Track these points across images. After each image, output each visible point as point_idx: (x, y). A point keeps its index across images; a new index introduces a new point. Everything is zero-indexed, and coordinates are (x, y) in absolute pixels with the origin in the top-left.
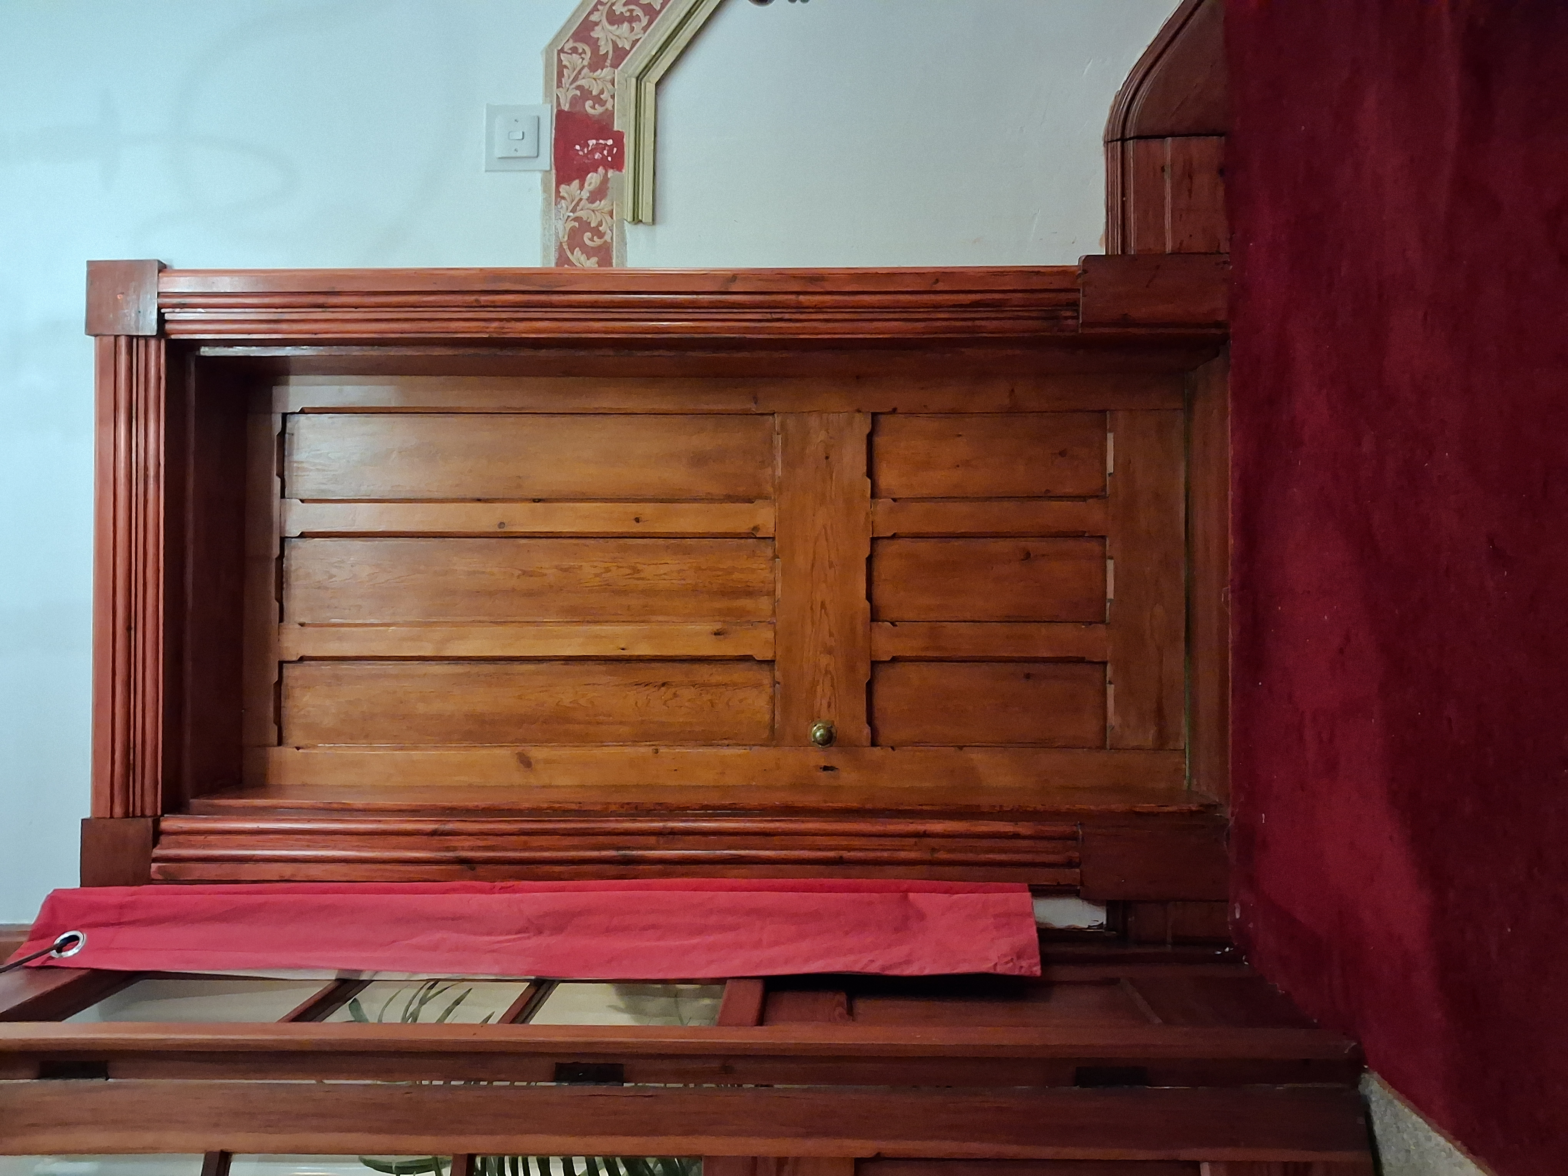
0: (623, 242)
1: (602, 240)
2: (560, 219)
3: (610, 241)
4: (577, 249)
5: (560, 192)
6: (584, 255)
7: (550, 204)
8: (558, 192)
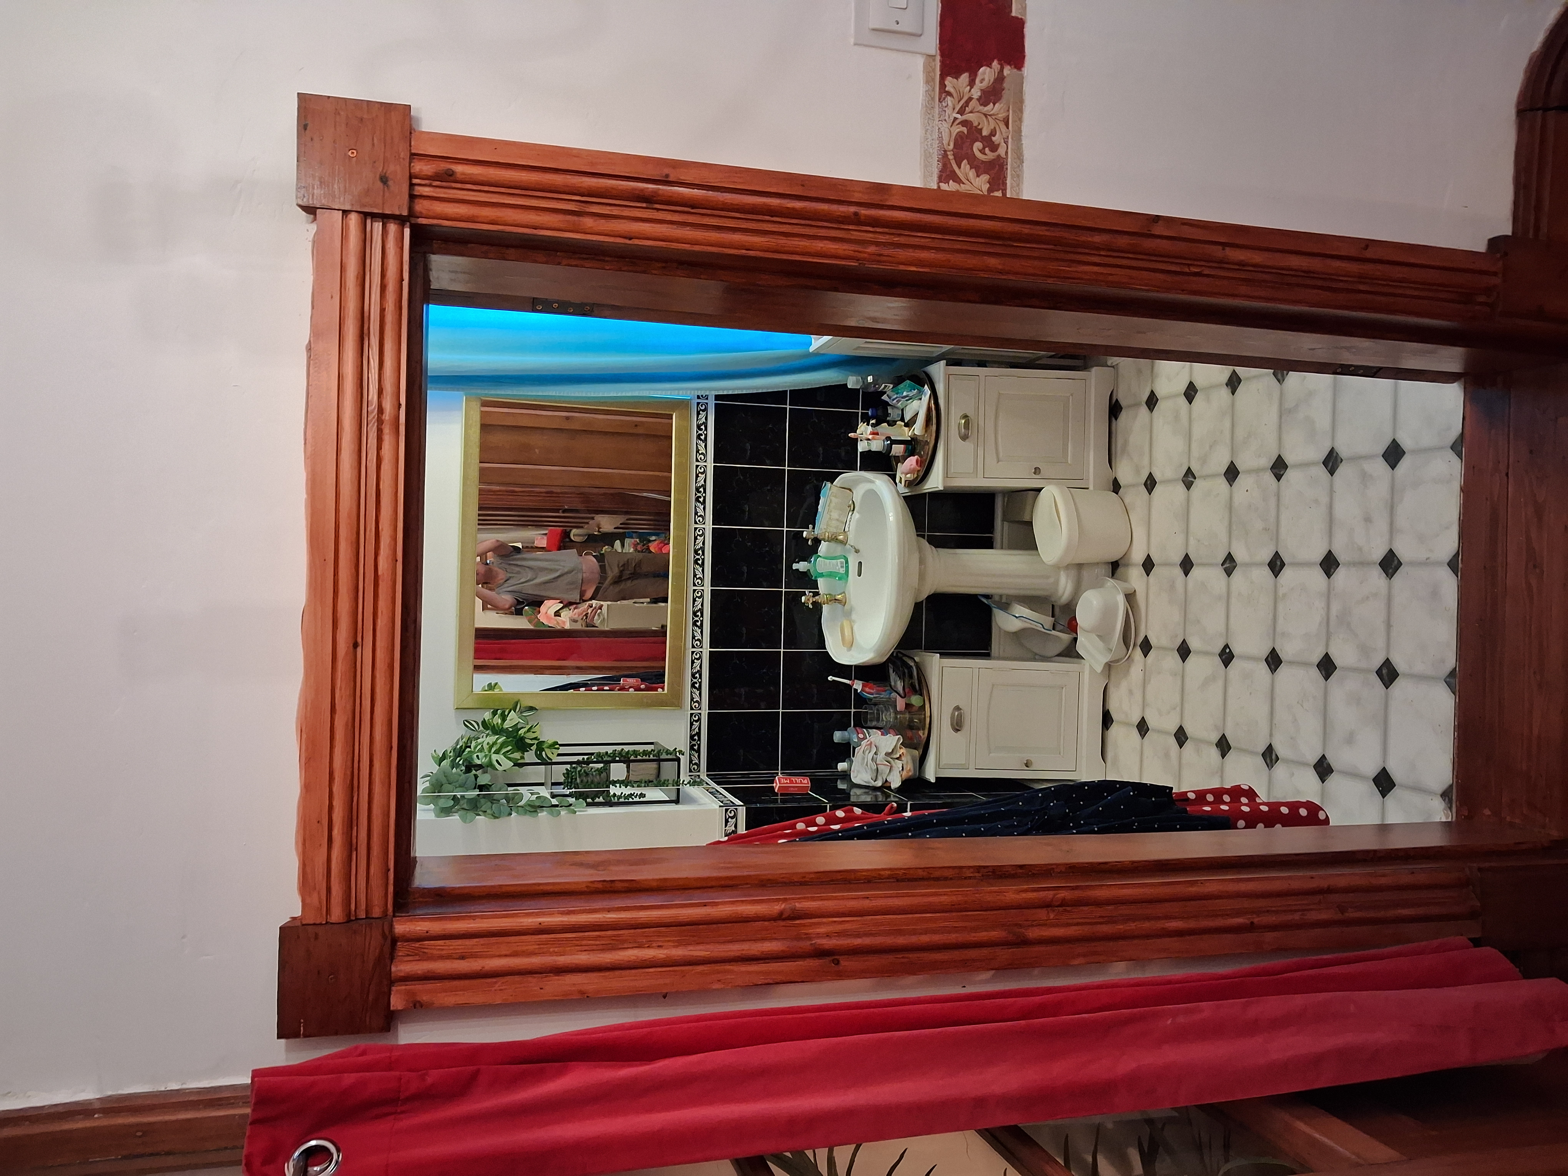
0: (1019, 158)
1: (996, 154)
2: (945, 120)
3: (1005, 157)
4: (965, 161)
5: (945, 86)
6: (973, 170)
7: (933, 99)
8: (943, 85)
